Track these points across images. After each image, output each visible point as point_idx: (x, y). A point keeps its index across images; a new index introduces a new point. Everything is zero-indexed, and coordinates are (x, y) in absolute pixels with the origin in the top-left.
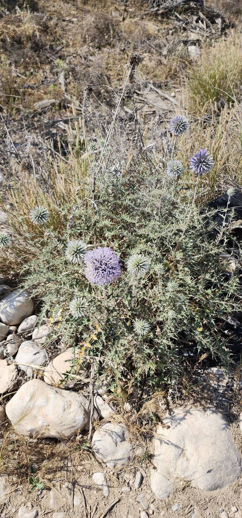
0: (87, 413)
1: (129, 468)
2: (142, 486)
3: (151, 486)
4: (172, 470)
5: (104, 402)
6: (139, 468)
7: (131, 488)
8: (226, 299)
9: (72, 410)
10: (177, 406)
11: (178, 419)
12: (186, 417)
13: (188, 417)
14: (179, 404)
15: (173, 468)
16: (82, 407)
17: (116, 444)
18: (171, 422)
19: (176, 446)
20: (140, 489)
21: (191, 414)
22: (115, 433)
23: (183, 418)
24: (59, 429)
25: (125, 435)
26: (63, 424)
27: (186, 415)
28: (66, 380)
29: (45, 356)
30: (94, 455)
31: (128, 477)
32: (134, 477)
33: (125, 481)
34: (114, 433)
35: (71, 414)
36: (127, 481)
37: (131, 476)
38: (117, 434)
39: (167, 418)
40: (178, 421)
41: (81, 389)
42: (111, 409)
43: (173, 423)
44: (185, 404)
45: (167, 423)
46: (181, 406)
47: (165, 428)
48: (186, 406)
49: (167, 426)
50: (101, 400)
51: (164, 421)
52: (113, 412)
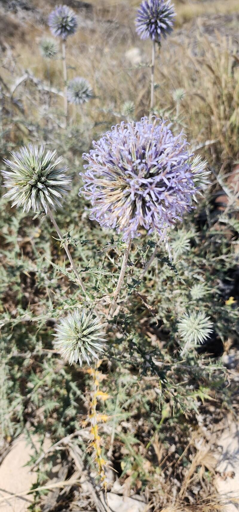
5: (121, 498)
10: (217, 436)
11: (236, 454)
14: (219, 430)
18: (230, 463)
28: (38, 500)
39: (219, 461)
41: (72, 501)
42: (137, 502)
43: (234, 464)
44: (226, 426)
45: (226, 469)
46: (223, 431)
47: (229, 478)
48: (229, 427)
49: (230, 474)
50: (116, 496)
51: (220, 469)
52: (143, 504)
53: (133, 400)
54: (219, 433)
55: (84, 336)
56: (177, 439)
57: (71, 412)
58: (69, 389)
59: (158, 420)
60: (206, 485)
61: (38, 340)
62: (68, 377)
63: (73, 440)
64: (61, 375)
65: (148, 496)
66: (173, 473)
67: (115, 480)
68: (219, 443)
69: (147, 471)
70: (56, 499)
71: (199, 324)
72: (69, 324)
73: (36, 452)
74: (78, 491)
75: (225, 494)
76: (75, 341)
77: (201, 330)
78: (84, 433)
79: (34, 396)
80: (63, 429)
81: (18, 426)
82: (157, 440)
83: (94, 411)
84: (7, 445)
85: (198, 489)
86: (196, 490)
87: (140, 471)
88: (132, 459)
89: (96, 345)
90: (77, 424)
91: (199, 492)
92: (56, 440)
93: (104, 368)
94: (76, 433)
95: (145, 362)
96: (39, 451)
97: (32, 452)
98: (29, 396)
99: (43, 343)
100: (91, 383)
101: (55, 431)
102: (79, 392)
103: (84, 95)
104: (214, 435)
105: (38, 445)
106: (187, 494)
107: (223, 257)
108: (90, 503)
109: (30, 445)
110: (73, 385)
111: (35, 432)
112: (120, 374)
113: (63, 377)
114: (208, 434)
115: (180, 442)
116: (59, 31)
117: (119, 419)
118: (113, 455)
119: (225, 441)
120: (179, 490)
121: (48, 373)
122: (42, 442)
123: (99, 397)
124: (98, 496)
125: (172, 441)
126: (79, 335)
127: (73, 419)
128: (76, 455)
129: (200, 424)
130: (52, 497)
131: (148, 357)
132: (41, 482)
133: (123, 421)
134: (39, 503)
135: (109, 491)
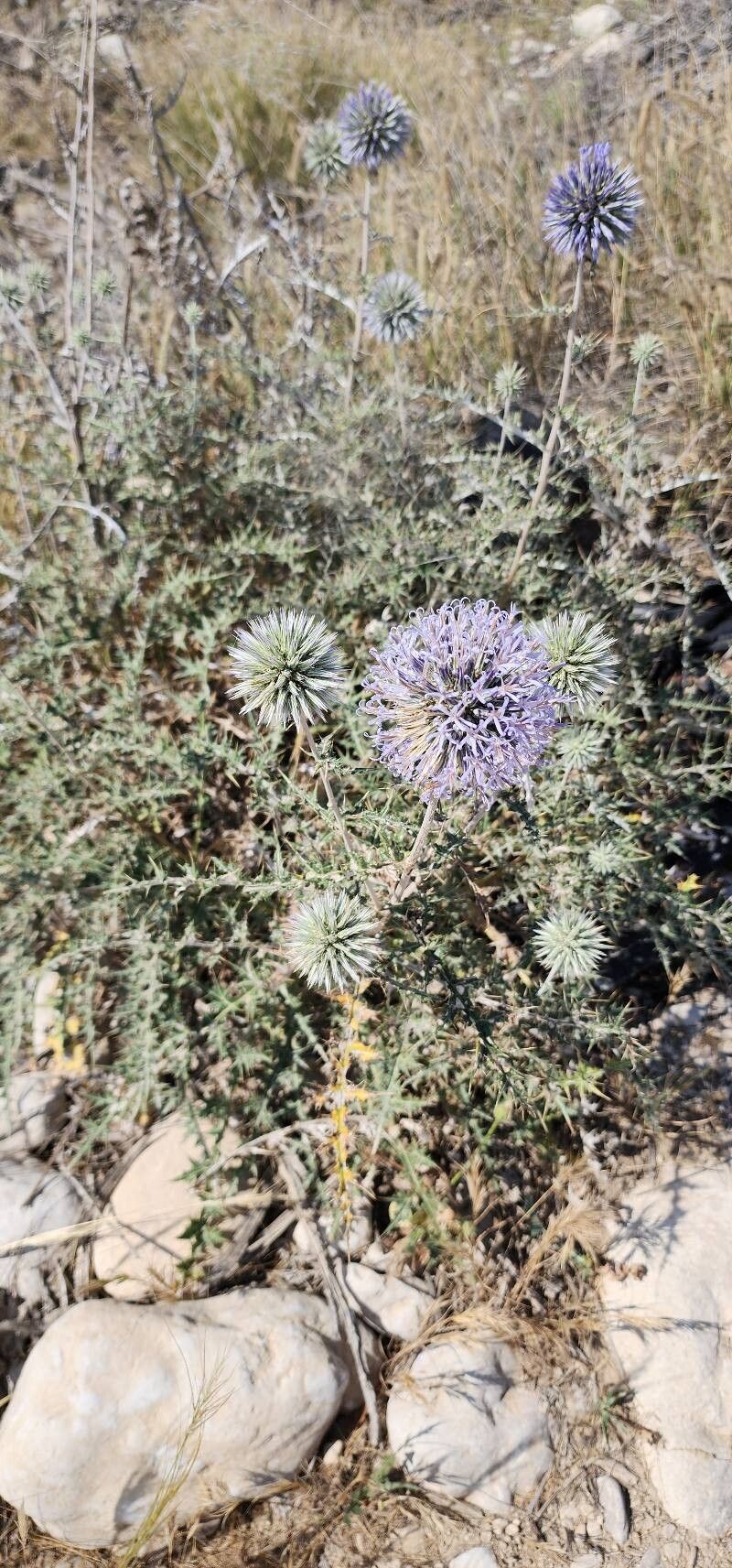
0: (338, 1351)
1: (568, 1481)
2: (637, 1521)
3: (666, 1508)
4: (711, 1416)
5: (380, 1278)
6: (599, 1462)
7: (602, 1550)
8: (707, 752)
9: (279, 1363)
10: (625, 1184)
11: (660, 1227)
12: (682, 1205)
13: (688, 1199)
14: (631, 1173)
15: (711, 1407)
16: (312, 1335)
17: (490, 1414)
18: (641, 1245)
19: (694, 1325)
20: (635, 1536)
21: (692, 1187)
22: (472, 1374)
23: (675, 1216)
24: (251, 1462)
25: (504, 1367)
26: (264, 1434)
27: (676, 1199)
28: (199, 1253)
29: (73, 1191)
30: (420, 1495)
31: (575, 1515)
32: (597, 1503)
33: (571, 1534)
34: (467, 1377)
35: (284, 1381)
36: (580, 1530)
37: (585, 1508)
38: (478, 1377)
39: (617, 1239)
40: (664, 1234)
41: (271, 1267)
42: (414, 1293)
43: (650, 1248)
44: (651, 1165)
45: (629, 1257)
46: (640, 1175)
47: (631, 1279)
48: (655, 1169)
49: (634, 1270)
50: (370, 1273)
51: (616, 1254)
52: (428, 1298)
53: (430, 1073)
54: (630, 1179)
55: (339, 941)
56: (527, 1174)
57: (290, 1080)
58: (291, 1028)
59: (485, 1124)
60: (577, 1285)
61: (239, 918)
62: (292, 1001)
63: (290, 1140)
64: (279, 994)
65: (441, 1284)
66: (504, 1245)
67: (372, 1239)
68: (625, 1201)
69: (443, 1228)
70: (237, 1258)
71: (577, 938)
72: (314, 916)
73: (206, 1154)
74: (288, 1249)
75: (618, 1310)
76: (322, 947)
77: (580, 951)
78: (317, 1129)
79: (216, 1033)
80: (270, 1115)
81: (172, 1091)
82: (475, 1169)
83: (342, 1079)
84: (140, 1132)
85: (557, 1289)
86: (551, 1291)
87: (431, 1228)
88: (415, 1199)
89: (358, 959)
90: (302, 1109)
91: (558, 1295)
92: (248, 1133)
93: (373, 997)
94: (297, 1126)
95: (453, 999)
96: (211, 1153)
97: (197, 1153)
98: (203, 1031)
99: (249, 925)
100: (342, 1022)
101: (252, 1115)
102: (312, 1038)
103: (405, 322)
104: (619, 1181)
105: (210, 1141)
106: (528, 1295)
107: (701, 769)
108: (311, 1279)
109: (194, 1138)
110: (303, 1021)
111: (206, 1112)
112: (407, 1013)
113: (283, 999)
114: (602, 1178)
115: (533, 1182)
116: (362, 150)
117: (399, 1111)
118: (375, 1189)
119: (640, 1199)
120: (512, 1283)
121: (249, 988)
122: (220, 1136)
123: (356, 1053)
124: (332, 1267)
125: (514, 1177)
126: (331, 938)
127: (294, 1096)
128: (292, 1176)
129: (587, 1151)
130: (231, 1252)
131: (461, 990)
132: (210, 1219)
133: (405, 1116)
134: (200, 1260)
135: (357, 1260)
